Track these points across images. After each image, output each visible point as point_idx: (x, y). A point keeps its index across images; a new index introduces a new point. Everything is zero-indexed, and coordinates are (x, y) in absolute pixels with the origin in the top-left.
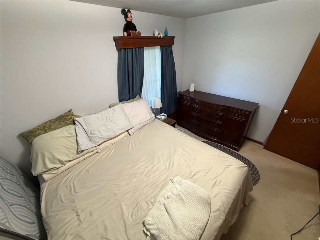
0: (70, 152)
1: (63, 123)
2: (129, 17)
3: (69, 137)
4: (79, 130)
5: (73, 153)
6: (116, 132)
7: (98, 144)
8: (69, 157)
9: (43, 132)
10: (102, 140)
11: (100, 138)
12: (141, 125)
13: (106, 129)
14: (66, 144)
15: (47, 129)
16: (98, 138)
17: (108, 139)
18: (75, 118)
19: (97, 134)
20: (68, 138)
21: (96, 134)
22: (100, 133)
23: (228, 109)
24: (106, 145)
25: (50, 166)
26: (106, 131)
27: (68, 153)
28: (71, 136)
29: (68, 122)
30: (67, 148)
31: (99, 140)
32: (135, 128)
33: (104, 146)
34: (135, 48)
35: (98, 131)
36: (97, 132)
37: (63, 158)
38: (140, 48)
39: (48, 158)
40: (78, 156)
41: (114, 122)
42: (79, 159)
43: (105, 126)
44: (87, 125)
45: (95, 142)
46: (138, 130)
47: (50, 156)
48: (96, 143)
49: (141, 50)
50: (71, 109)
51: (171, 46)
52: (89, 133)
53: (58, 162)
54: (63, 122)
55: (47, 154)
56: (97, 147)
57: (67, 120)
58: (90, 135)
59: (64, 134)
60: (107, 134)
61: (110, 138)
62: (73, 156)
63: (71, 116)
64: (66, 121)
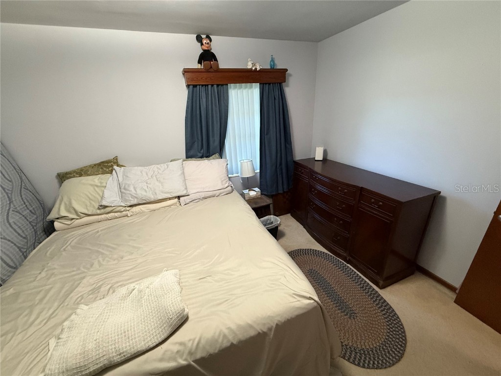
0: (91, 203)
1: (101, 170)
2: (204, 44)
3: (97, 186)
4: (112, 181)
5: (94, 207)
6: (157, 194)
7: (129, 204)
8: (88, 210)
9: (78, 176)
10: (136, 200)
11: (133, 197)
12: (203, 195)
13: (145, 188)
14: (90, 193)
15: (83, 173)
16: (130, 196)
17: (144, 202)
18: (115, 167)
19: (131, 191)
20: (96, 188)
21: (129, 191)
22: (136, 191)
23: (361, 193)
24: (143, 209)
25: (63, 213)
26: (143, 189)
27: (88, 204)
28: (100, 186)
29: (107, 170)
30: (89, 197)
31: (131, 199)
32: (192, 197)
33: (139, 209)
34: (212, 85)
35: (134, 187)
36: (132, 188)
37: (81, 209)
38: (222, 85)
39: (65, 204)
40: (99, 212)
41: (160, 181)
42: (100, 216)
43: (147, 183)
44: (124, 177)
45: (126, 200)
46: (196, 201)
47: (67, 203)
48: (126, 202)
49: (223, 88)
50: (117, 157)
51: (280, 83)
52: (123, 187)
53: (73, 211)
54: (102, 168)
55: (65, 199)
56: (128, 209)
57: (106, 167)
58: (123, 190)
59: (94, 182)
60: (144, 193)
61: (148, 201)
62: (93, 211)
63: (112, 163)
64: (105, 169)
